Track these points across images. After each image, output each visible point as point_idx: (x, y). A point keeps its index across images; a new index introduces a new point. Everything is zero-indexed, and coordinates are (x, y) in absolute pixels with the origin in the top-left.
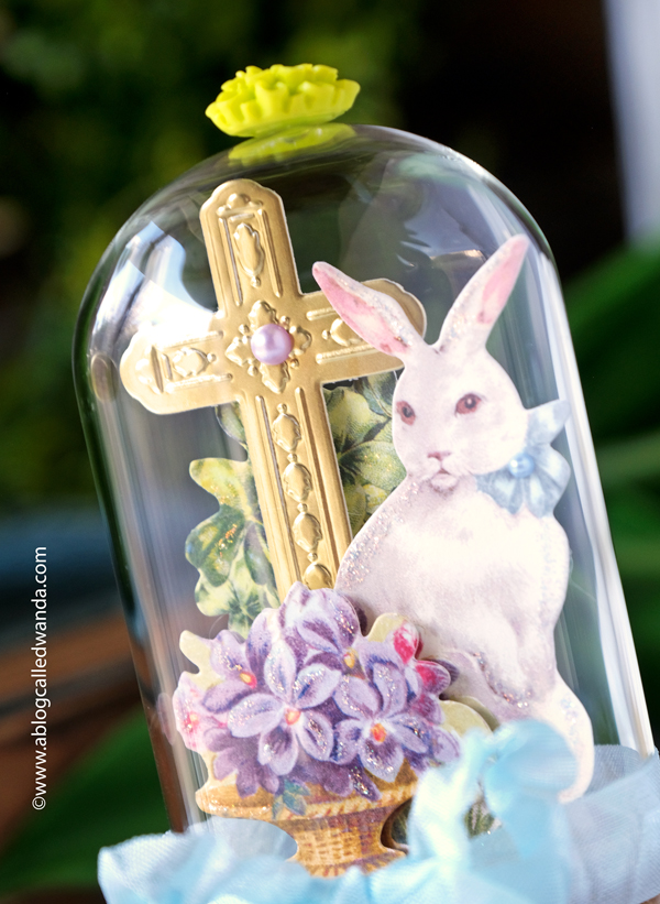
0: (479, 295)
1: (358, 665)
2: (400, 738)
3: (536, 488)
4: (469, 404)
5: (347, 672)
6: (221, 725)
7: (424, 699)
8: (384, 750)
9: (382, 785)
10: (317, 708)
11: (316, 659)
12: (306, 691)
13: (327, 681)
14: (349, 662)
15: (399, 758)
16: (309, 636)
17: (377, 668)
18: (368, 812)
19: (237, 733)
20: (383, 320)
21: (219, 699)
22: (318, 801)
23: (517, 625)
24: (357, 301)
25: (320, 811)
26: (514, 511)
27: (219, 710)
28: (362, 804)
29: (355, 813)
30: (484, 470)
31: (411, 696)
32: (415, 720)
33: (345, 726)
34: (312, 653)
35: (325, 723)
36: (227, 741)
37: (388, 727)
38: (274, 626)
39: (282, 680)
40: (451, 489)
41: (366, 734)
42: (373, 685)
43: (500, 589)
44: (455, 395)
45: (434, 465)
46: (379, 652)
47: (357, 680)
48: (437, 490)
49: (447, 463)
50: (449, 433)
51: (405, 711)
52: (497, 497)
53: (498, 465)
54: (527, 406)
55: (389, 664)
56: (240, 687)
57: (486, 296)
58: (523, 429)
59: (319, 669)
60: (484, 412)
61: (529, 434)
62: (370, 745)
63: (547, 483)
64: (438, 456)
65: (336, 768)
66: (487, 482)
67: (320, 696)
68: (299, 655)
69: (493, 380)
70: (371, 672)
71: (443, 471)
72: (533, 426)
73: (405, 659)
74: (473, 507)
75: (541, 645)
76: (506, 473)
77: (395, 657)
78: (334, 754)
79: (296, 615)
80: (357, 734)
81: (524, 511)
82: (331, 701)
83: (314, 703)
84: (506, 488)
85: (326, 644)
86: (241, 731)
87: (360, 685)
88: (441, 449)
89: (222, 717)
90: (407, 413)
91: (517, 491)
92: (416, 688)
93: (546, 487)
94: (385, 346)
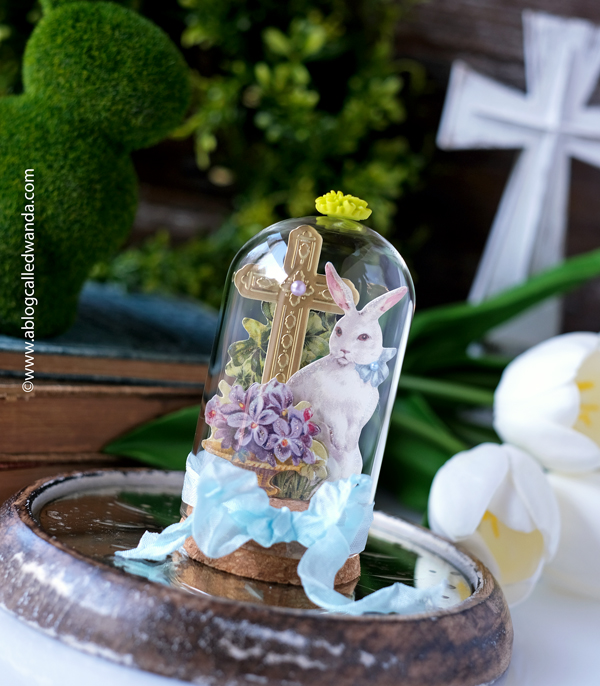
0: (385, 300)
1: (287, 415)
2: (292, 448)
3: (376, 376)
4: (364, 337)
5: (282, 417)
6: (224, 419)
7: (307, 437)
8: (284, 450)
9: (278, 462)
10: (265, 426)
11: (271, 408)
12: (263, 418)
13: (273, 418)
14: (284, 413)
15: (289, 455)
16: (272, 398)
17: (293, 419)
18: (269, 470)
19: (230, 424)
20: (344, 296)
21: (228, 409)
22: (252, 460)
23: (350, 422)
24: (337, 285)
25: (252, 464)
26: (365, 381)
27: (225, 414)
28: (268, 466)
29: (264, 469)
30: (360, 363)
31: (303, 434)
32: (301, 444)
33: (273, 436)
34: (271, 405)
35: (265, 432)
36: (225, 426)
37: (289, 442)
38: (260, 390)
39: (255, 411)
40: (345, 365)
41: (280, 442)
42: (289, 425)
43: (348, 407)
44: (360, 333)
45: (342, 354)
46: (296, 414)
47: (284, 421)
48: (339, 363)
49: (347, 355)
50: (352, 345)
51: (298, 438)
52: (361, 374)
53: (366, 363)
54: (384, 346)
55: (299, 420)
56: (238, 408)
57: (386, 302)
58: (379, 354)
59: (270, 412)
60: (368, 342)
61: (381, 356)
62: (280, 445)
63: (380, 375)
64: (344, 352)
65: (264, 450)
66: (359, 368)
67: (268, 422)
68: (265, 404)
69: (376, 333)
70: (290, 420)
71: (344, 358)
72: (383, 354)
73: (306, 420)
74: (350, 375)
75: (356, 432)
76: (368, 367)
77: (302, 418)
78: (265, 444)
79: (270, 389)
80: (276, 440)
81: (369, 383)
82: (271, 425)
83: (265, 424)
84: (366, 372)
85: (278, 404)
86: (232, 424)
87: (285, 423)
88: (347, 349)
89: (226, 417)
90: (339, 332)
91: (369, 375)
92: (305, 432)
93: (379, 377)
94: (341, 305)
